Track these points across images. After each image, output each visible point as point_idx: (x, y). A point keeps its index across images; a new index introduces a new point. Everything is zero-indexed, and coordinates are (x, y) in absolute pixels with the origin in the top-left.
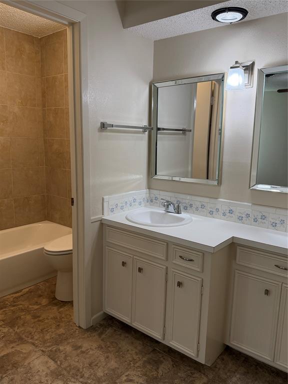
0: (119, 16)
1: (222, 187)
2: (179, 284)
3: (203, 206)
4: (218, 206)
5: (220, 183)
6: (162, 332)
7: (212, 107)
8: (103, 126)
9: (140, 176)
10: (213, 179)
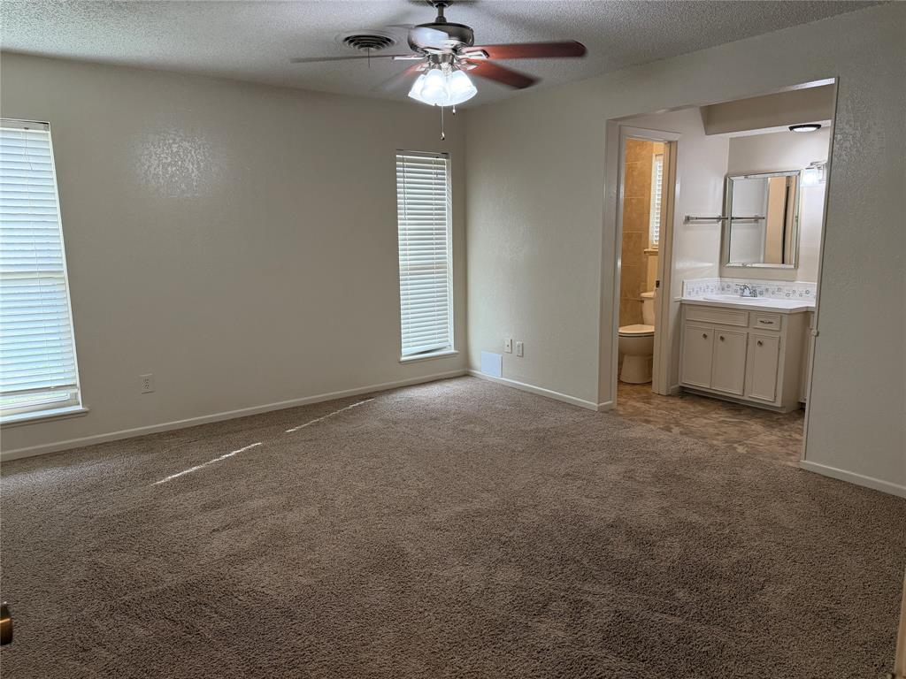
0: (703, 126)
1: (799, 270)
2: (760, 343)
3: (779, 290)
4: (795, 288)
5: (796, 266)
6: (742, 388)
7: (788, 189)
8: (688, 219)
9: (712, 264)
10: (790, 264)
